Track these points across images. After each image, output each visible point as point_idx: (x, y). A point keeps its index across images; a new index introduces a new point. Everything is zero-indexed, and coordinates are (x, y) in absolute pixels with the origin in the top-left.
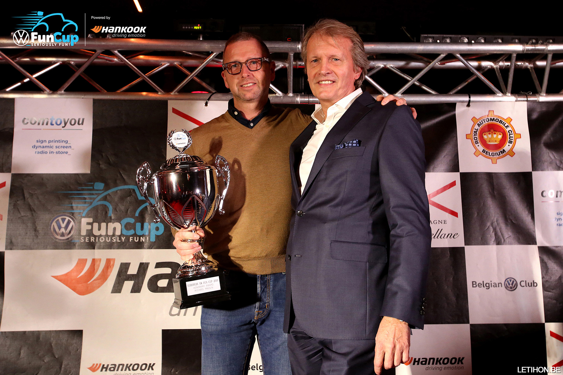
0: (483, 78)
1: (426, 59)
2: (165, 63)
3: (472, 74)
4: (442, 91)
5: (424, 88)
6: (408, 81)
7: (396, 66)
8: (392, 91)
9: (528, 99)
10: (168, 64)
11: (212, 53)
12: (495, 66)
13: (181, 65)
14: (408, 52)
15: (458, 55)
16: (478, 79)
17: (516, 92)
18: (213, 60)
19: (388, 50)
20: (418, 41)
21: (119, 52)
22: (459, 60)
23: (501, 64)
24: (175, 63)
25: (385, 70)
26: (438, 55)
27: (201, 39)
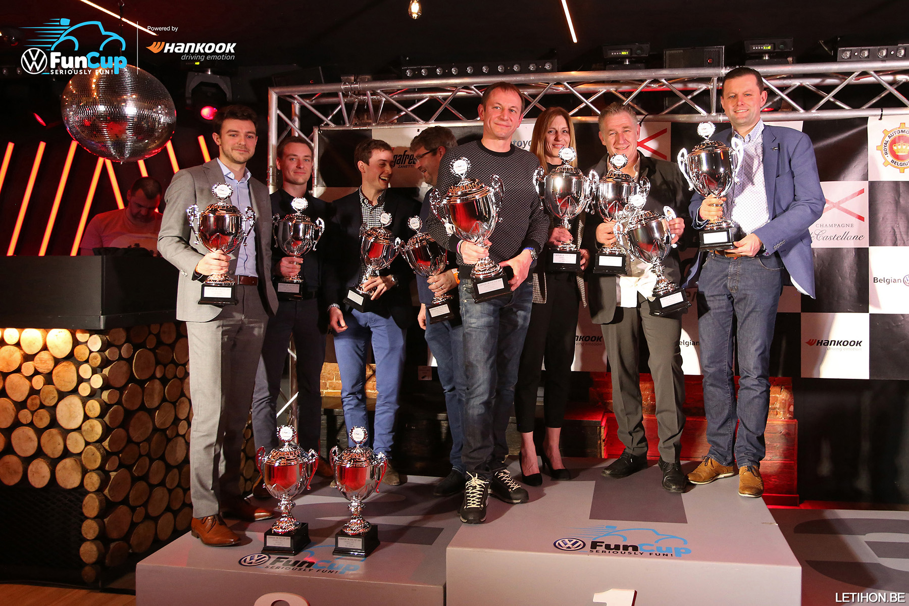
0: (895, 92)
1: (840, 76)
2: (603, 90)
3: (885, 89)
4: (856, 106)
5: (838, 103)
6: (823, 98)
7: (811, 83)
8: (807, 108)
10: (606, 90)
11: (646, 80)
13: (616, 91)
14: (822, 72)
15: (872, 73)
16: (890, 94)
18: (647, 86)
20: (833, 59)
21: (567, 83)
22: (872, 76)
24: (611, 90)
25: (802, 88)
26: (853, 73)
27: (627, 63)
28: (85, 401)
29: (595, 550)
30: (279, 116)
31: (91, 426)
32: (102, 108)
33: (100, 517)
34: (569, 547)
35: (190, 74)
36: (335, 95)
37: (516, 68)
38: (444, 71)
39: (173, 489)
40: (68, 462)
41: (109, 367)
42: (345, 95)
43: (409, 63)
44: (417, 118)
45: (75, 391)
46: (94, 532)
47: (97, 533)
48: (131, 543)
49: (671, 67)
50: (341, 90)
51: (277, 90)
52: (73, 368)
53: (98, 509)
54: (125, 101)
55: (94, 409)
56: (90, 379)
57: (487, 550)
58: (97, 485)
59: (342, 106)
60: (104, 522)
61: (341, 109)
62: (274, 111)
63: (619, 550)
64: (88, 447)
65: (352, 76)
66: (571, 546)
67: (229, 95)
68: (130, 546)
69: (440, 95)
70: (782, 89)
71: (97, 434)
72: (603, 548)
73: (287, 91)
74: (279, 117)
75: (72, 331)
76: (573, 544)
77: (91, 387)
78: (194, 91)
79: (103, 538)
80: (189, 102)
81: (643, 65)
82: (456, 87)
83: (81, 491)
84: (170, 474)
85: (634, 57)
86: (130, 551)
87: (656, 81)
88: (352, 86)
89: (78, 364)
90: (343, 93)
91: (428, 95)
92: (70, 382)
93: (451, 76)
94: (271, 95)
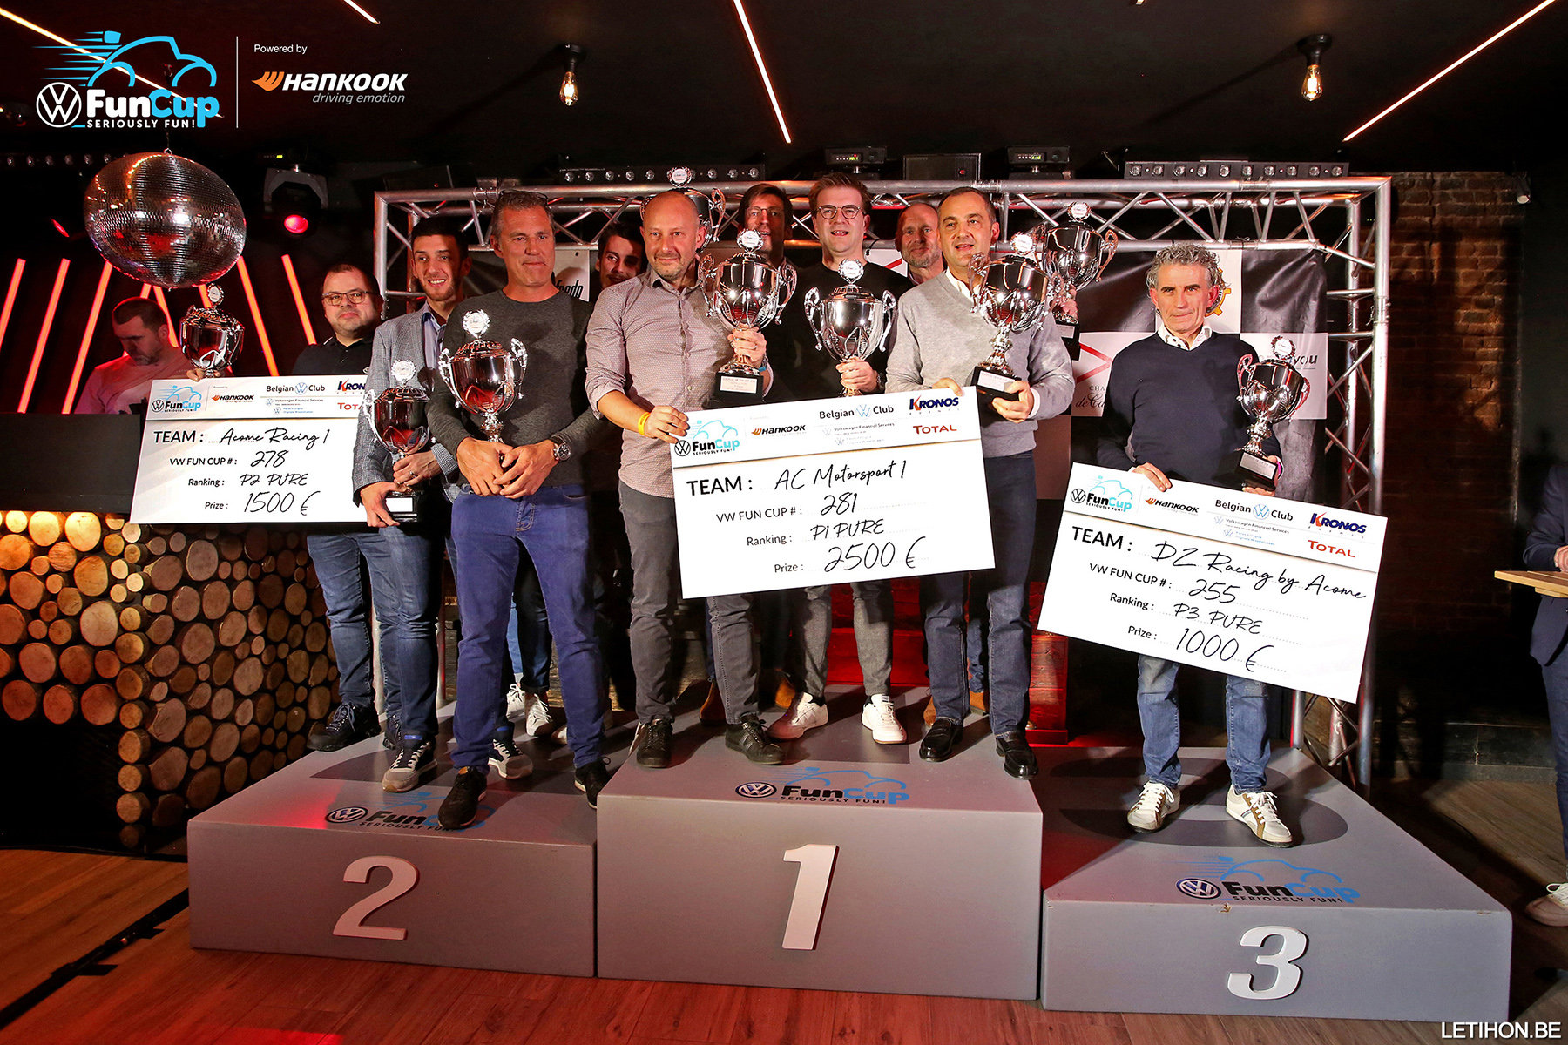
0: (1190, 222)
1: (1123, 198)
3: (1177, 217)
4: (1142, 237)
5: (1121, 232)
6: (1102, 224)
9: (1245, 246)
12: (1209, 206)
14: (1103, 191)
15: (1162, 195)
16: (1184, 223)
17: (1229, 237)
19: (1077, 189)
20: (1119, 176)
22: (1161, 199)
23: (1217, 202)
26: (1138, 194)
27: (857, 172)
28: (119, 608)
29: (788, 797)
30: (388, 229)
31: (128, 643)
32: (140, 215)
33: (143, 762)
34: (755, 794)
35: (270, 171)
36: (465, 203)
37: (711, 174)
38: (616, 177)
39: (245, 727)
40: (97, 689)
41: (153, 564)
42: (478, 205)
43: (571, 164)
44: (575, 238)
45: (105, 596)
46: (136, 782)
47: (139, 782)
48: (188, 795)
49: (913, 178)
50: (473, 198)
51: (387, 195)
52: (103, 565)
53: (140, 752)
54: (173, 206)
55: (132, 620)
56: (126, 579)
57: (648, 798)
58: (138, 721)
59: (475, 220)
60: (149, 769)
61: (473, 224)
62: (382, 224)
63: (819, 796)
64: (125, 670)
65: (494, 179)
66: (757, 792)
67: (324, 201)
68: (186, 801)
69: (606, 207)
70: (1050, 212)
71: (137, 653)
72: (798, 794)
73: (399, 197)
74: (389, 231)
75: (101, 516)
76: (760, 790)
77: (128, 591)
78: (275, 194)
79: (147, 788)
80: (268, 209)
81: (877, 175)
82: (627, 197)
83: (116, 729)
84: (241, 706)
85: (865, 165)
86: (187, 807)
87: (888, 196)
88: (488, 192)
89: (109, 560)
90: (476, 202)
91: (591, 207)
92: (98, 584)
93: (624, 182)
94: (379, 203)
